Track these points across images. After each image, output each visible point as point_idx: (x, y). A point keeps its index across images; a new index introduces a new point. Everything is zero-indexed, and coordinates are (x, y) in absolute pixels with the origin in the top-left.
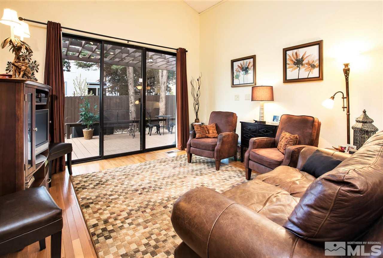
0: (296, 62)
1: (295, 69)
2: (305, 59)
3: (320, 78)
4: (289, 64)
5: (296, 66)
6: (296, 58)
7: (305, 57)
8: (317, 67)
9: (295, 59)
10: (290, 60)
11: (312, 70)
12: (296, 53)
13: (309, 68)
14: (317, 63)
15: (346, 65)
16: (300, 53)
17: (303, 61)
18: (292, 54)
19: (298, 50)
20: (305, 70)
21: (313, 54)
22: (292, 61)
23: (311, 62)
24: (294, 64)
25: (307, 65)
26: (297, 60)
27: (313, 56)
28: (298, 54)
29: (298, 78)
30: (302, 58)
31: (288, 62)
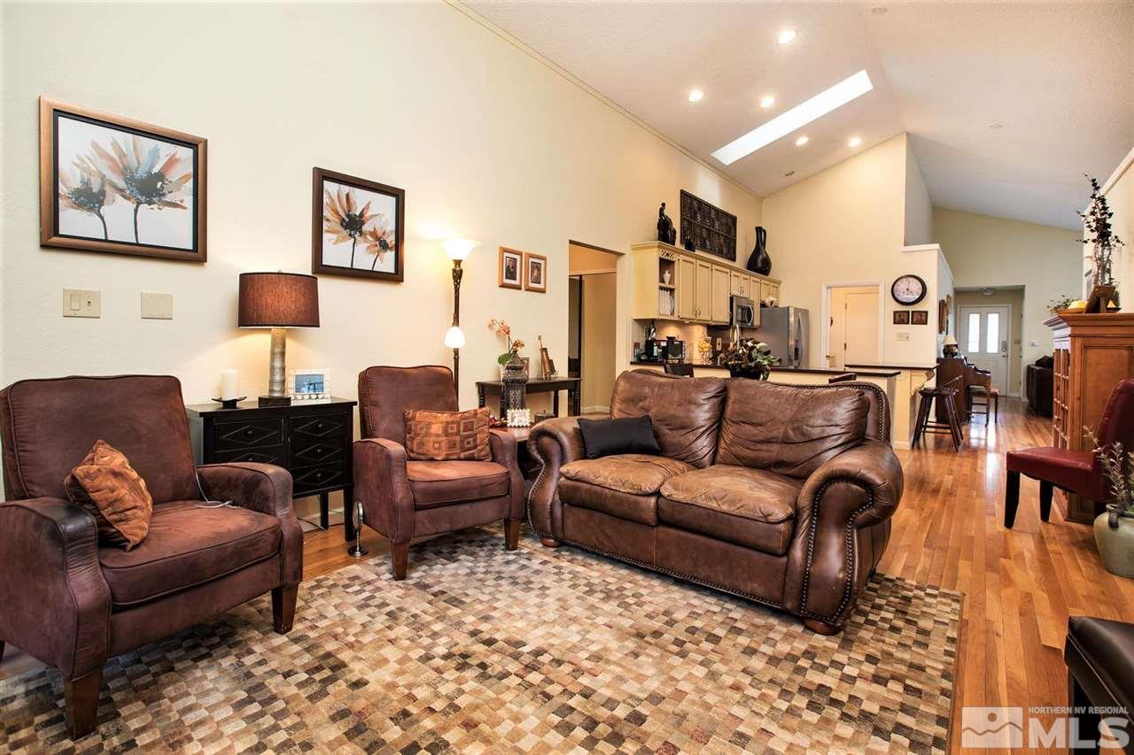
0: (347, 220)
1: (344, 239)
2: (368, 220)
3: (396, 277)
4: (328, 220)
5: (345, 233)
6: (347, 210)
7: (368, 214)
8: (391, 249)
9: (345, 212)
10: (333, 210)
11: (381, 253)
12: (347, 196)
13: (376, 246)
14: (391, 240)
15: (458, 263)
16: (357, 201)
17: (363, 223)
18: (336, 194)
19: (352, 188)
20: (368, 248)
21: (383, 215)
22: (337, 213)
23: (379, 234)
24: (342, 224)
25: (371, 236)
26: (348, 216)
27: (384, 219)
28: (352, 199)
29: (350, 266)
30: (362, 215)
31: (327, 213)
